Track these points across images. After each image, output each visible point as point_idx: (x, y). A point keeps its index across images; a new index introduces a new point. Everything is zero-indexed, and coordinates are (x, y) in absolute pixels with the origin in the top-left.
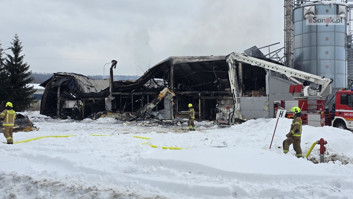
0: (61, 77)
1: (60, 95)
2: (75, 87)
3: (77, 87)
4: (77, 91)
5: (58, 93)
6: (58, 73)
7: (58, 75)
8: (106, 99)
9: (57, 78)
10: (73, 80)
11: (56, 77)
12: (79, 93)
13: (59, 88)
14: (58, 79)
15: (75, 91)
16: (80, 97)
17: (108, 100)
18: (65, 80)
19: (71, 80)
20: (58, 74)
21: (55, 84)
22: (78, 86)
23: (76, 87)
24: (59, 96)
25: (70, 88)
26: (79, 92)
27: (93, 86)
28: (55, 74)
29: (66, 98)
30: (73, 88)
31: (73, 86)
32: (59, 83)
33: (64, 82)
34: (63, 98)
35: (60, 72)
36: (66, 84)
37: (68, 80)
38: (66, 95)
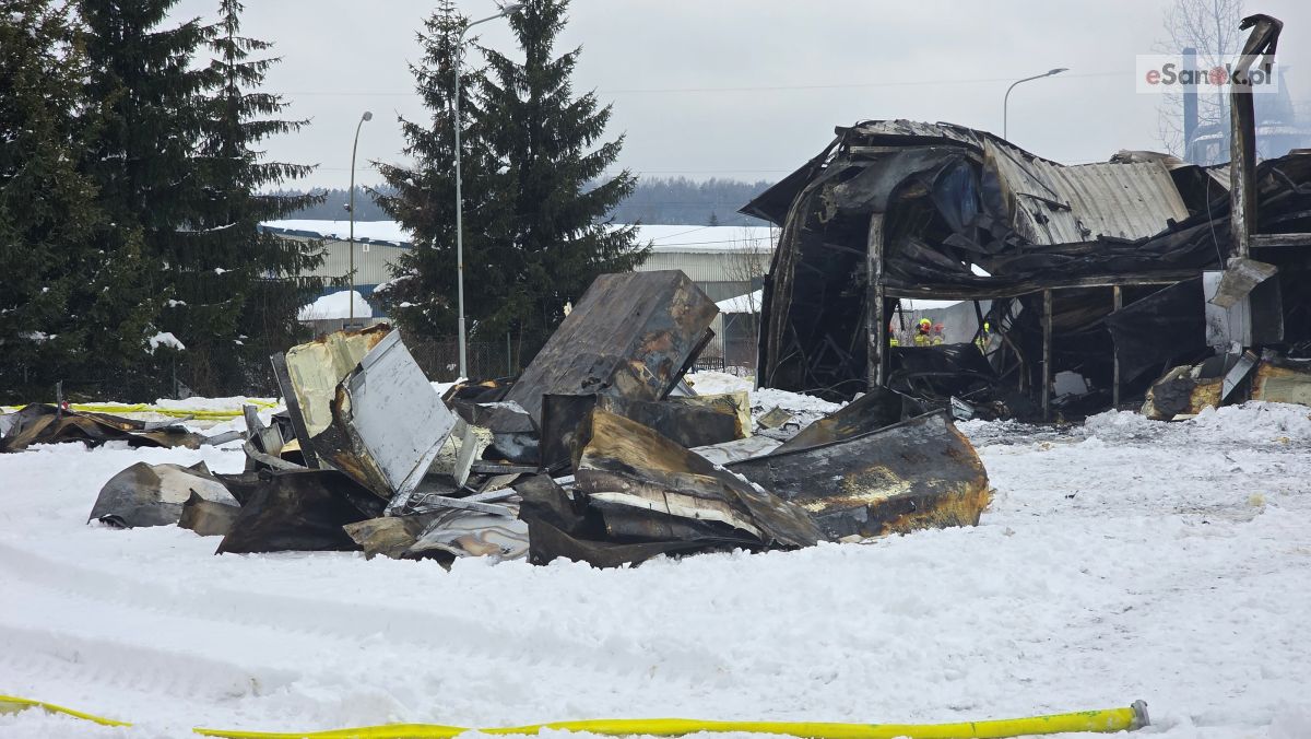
0: (887, 149)
1: (885, 267)
2: (980, 210)
3: (995, 210)
4: (995, 234)
5: (874, 252)
6: (864, 125)
7: (863, 141)
8: (1211, 278)
9: (859, 157)
10: (964, 168)
11: (854, 149)
12: (1009, 247)
13: (876, 223)
14: (861, 164)
15: (986, 237)
16: (1022, 275)
17: (1226, 288)
18: (916, 166)
19: (953, 166)
20: (864, 131)
21: (852, 197)
22: (1002, 200)
23: (987, 212)
24: (879, 272)
25: (950, 216)
26: (1014, 241)
27: (1063, 200)
28: (847, 136)
29: (926, 280)
30: (967, 219)
31: (969, 206)
32: (876, 192)
33: (910, 181)
34: (902, 283)
35: (874, 123)
36: (922, 192)
37: (931, 164)
38: (924, 261)
